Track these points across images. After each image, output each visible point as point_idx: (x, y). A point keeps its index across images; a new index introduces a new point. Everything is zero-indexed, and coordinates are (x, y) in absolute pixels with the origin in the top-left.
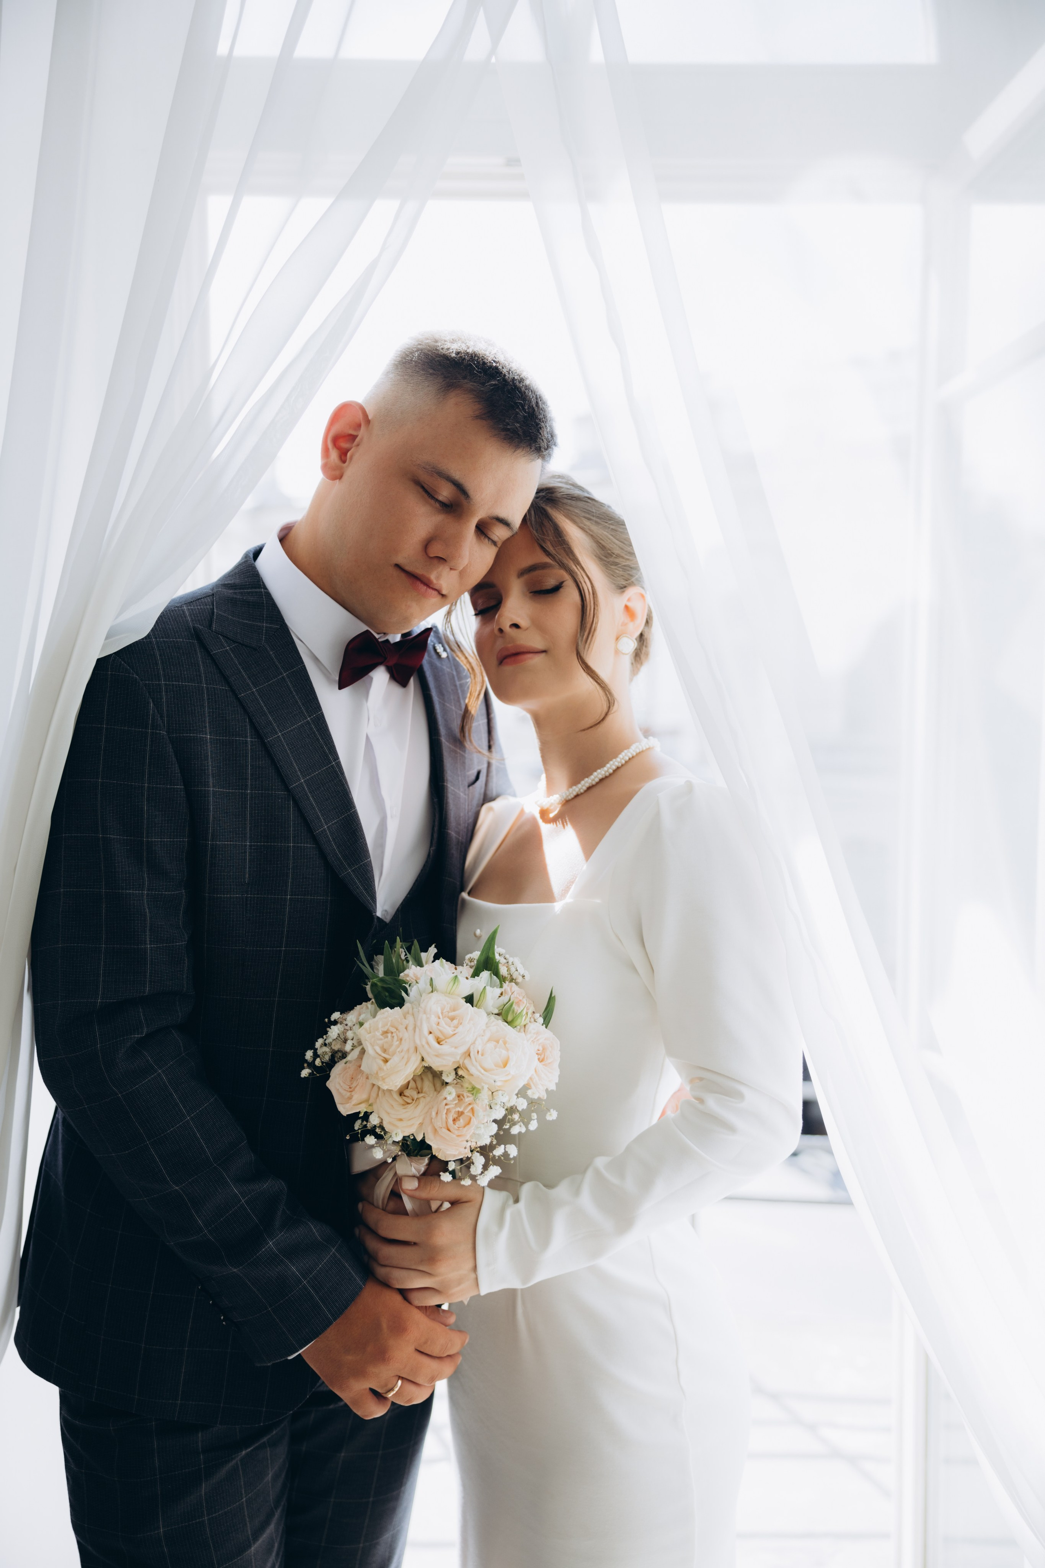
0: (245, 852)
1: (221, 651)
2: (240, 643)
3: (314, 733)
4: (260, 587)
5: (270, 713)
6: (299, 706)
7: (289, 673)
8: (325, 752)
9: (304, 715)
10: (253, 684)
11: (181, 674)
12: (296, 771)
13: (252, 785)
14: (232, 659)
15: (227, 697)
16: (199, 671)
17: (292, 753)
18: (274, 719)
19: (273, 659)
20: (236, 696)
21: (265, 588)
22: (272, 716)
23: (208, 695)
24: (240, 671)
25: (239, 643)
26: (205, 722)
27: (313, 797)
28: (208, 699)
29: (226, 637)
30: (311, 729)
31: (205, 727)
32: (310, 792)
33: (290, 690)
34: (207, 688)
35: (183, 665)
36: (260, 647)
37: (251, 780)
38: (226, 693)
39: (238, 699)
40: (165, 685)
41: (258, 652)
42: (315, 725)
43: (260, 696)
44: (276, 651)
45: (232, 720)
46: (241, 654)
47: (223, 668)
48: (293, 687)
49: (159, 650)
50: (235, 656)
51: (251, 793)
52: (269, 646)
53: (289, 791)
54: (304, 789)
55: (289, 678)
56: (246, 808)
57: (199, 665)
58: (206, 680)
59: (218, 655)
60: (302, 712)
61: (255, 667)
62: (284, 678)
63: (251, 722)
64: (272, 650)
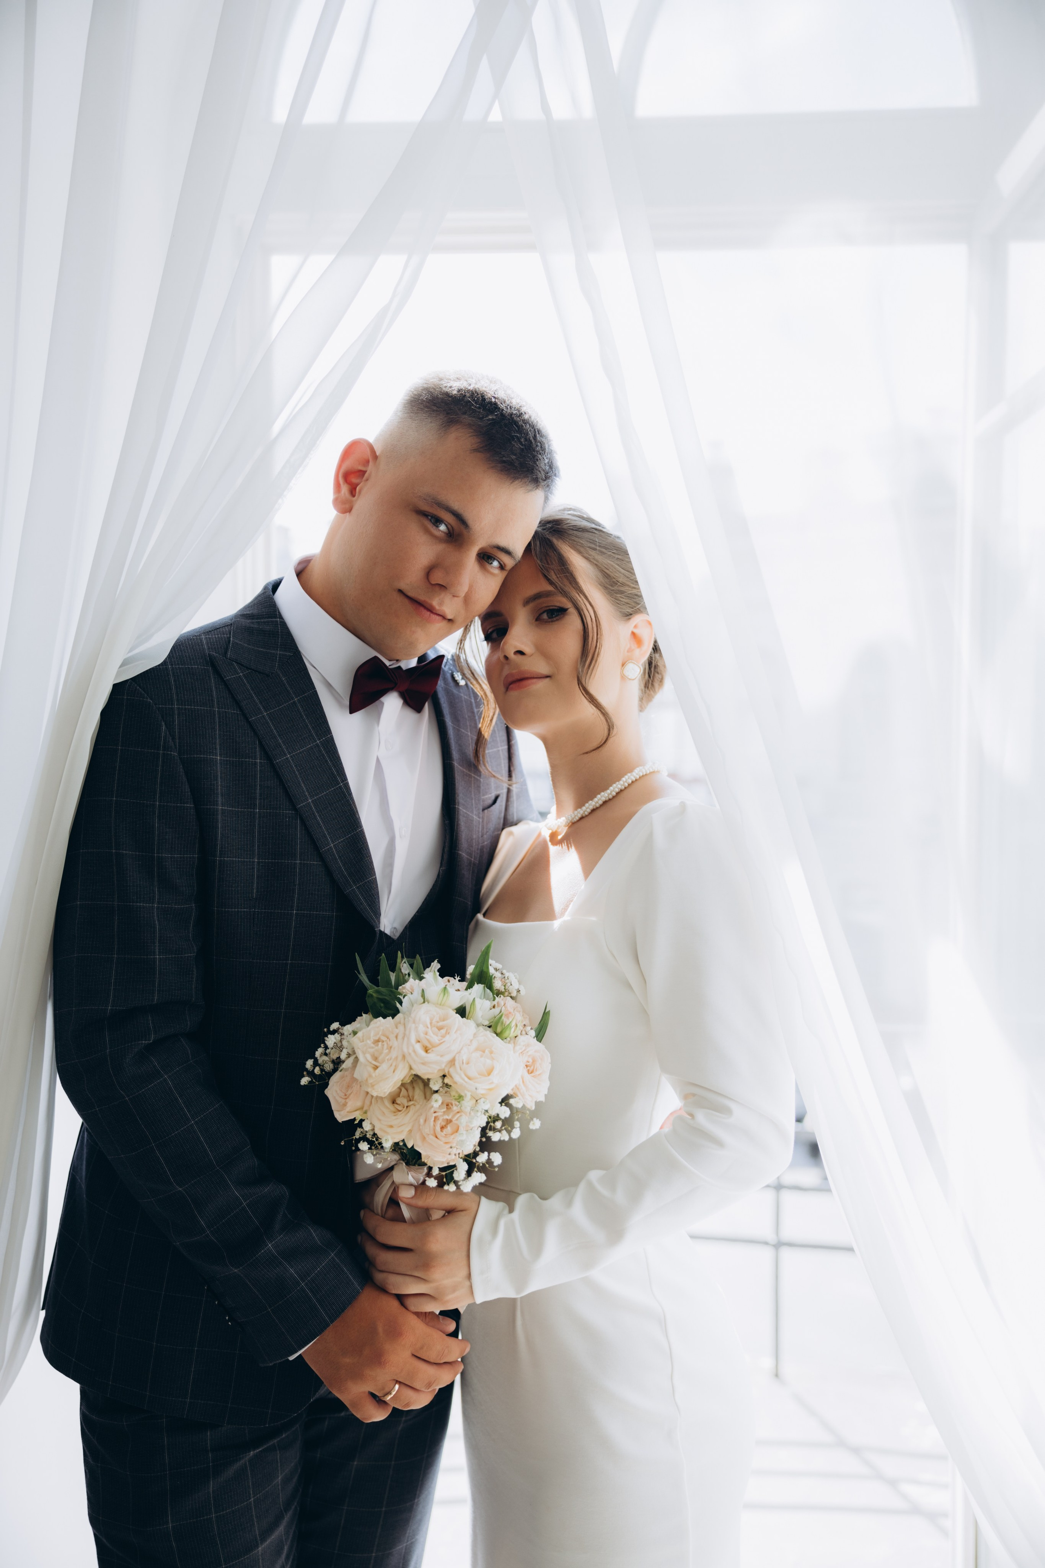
0: (253, 868)
1: (234, 677)
2: (254, 670)
3: (323, 755)
4: (276, 617)
5: (280, 736)
6: (309, 730)
7: (300, 698)
8: (333, 774)
9: (314, 738)
10: (264, 707)
11: (194, 699)
12: (304, 792)
13: (260, 804)
14: (245, 684)
15: (238, 720)
16: (212, 696)
17: (300, 774)
18: (283, 742)
19: (284, 685)
20: (247, 720)
21: (281, 617)
22: (281, 738)
23: (219, 718)
24: (252, 696)
25: (252, 670)
26: (215, 744)
27: (320, 816)
28: (220, 722)
29: (239, 664)
30: (321, 751)
31: (216, 749)
32: (318, 812)
33: (300, 714)
34: (219, 712)
35: (196, 690)
36: (273, 673)
37: (260, 799)
38: (238, 716)
39: (249, 723)
40: (178, 708)
41: (271, 678)
42: (324, 748)
43: (271, 720)
44: (289, 678)
45: (242, 743)
46: (253, 680)
47: (235, 693)
48: (304, 711)
49: (174, 675)
50: (248, 682)
51: (260, 812)
52: (282, 673)
53: (296, 810)
54: (311, 808)
55: (300, 702)
56: (254, 826)
57: (212, 691)
58: (218, 704)
59: (231, 680)
60: (312, 735)
61: (267, 693)
62: (294, 702)
63: (261, 744)
64: (284, 676)
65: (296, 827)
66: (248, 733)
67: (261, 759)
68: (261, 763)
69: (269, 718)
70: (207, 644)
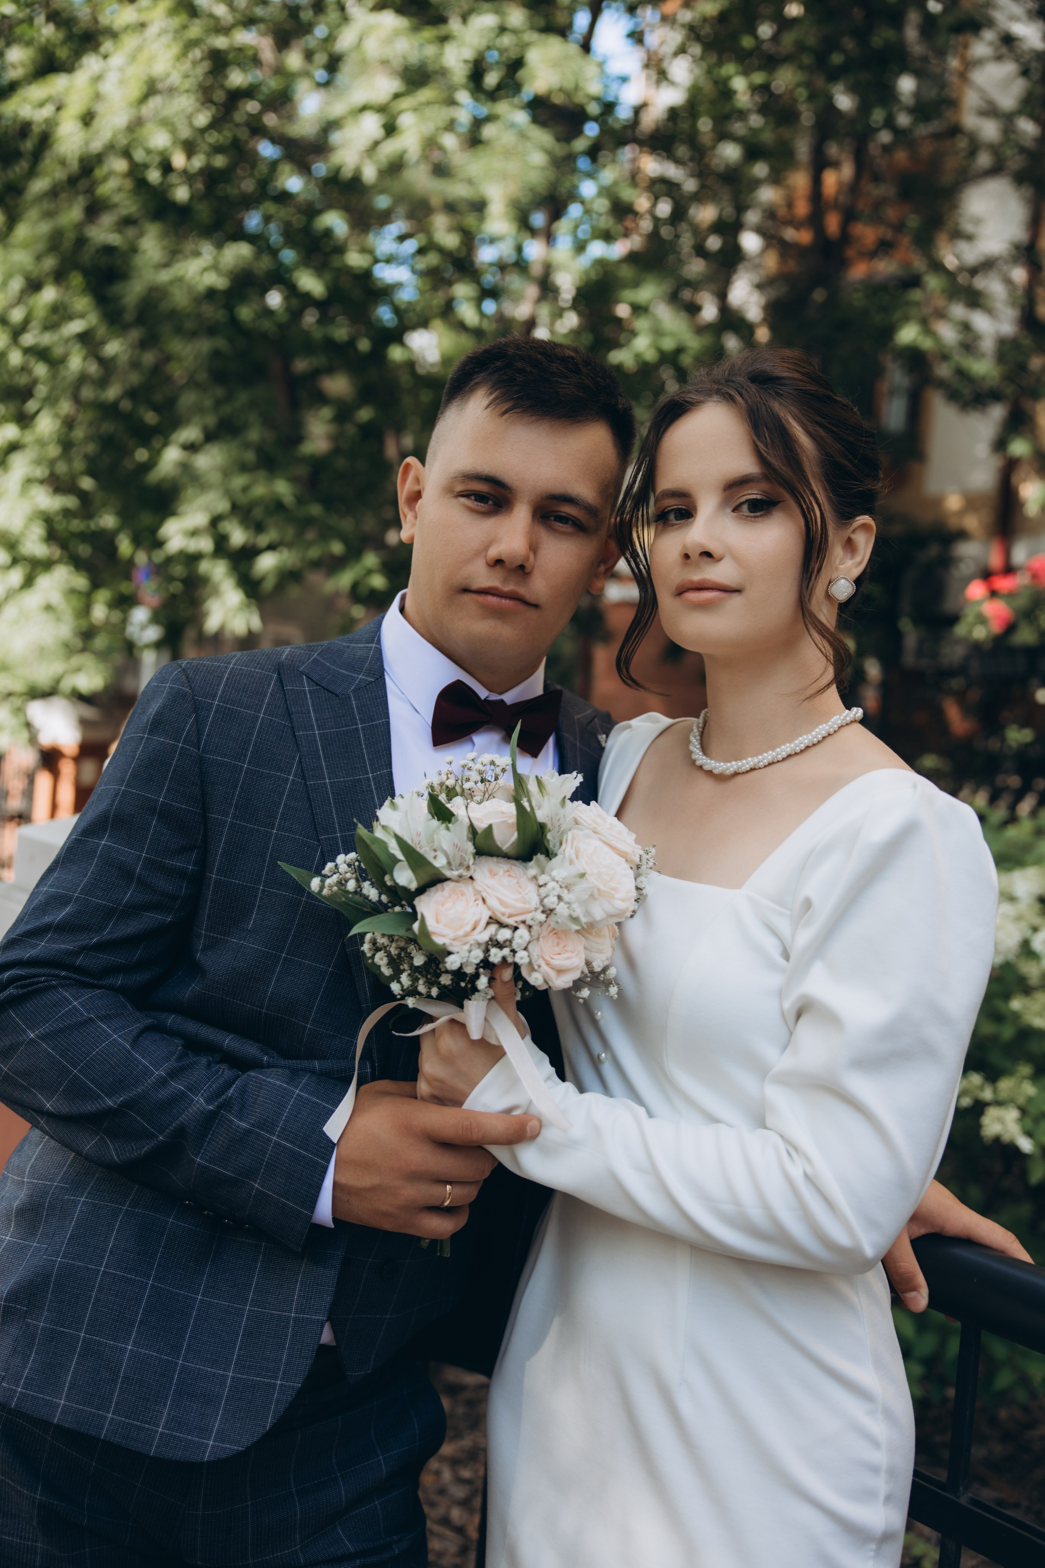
1: (297, 689)
2: (323, 687)
3: (372, 791)
4: (372, 643)
5: (325, 758)
6: (364, 760)
9: (367, 771)
11: (240, 700)
12: (333, 823)
13: (279, 825)
14: (307, 699)
19: (352, 709)
20: (294, 733)
21: (379, 642)
22: (326, 762)
24: (309, 712)
26: (247, 750)
28: (260, 727)
29: (310, 678)
30: (370, 786)
31: (246, 755)
33: (360, 742)
35: (247, 691)
36: (344, 694)
37: (281, 819)
38: (284, 728)
39: (294, 735)
40: (218, 705)
41: (339, 699)
42: (374, 783)
43: (321, 740)
44: (360, 703)
45: (279, 755)
46: (319, 697)
47: (290, 704)
48: (365, 740)
49: (230, 674)
50: (311, 698)
51: (277, 834)
52: (355, 697)
53: (319, 841)
54: (337, 843)
55: (364, 730)
56: (268, 849)
57: (265, 696)
58: (266, 710)
59: (291, 691)
60: (365, 766)
61: (329, 712)
62: (357, 729)
63: (300, 762)
64: (355, 700)
65: (314, 859)
66: (289, 747)
67: (295, 776)
68: (293, 780)
69: (320, 737)
70: (287, 656)
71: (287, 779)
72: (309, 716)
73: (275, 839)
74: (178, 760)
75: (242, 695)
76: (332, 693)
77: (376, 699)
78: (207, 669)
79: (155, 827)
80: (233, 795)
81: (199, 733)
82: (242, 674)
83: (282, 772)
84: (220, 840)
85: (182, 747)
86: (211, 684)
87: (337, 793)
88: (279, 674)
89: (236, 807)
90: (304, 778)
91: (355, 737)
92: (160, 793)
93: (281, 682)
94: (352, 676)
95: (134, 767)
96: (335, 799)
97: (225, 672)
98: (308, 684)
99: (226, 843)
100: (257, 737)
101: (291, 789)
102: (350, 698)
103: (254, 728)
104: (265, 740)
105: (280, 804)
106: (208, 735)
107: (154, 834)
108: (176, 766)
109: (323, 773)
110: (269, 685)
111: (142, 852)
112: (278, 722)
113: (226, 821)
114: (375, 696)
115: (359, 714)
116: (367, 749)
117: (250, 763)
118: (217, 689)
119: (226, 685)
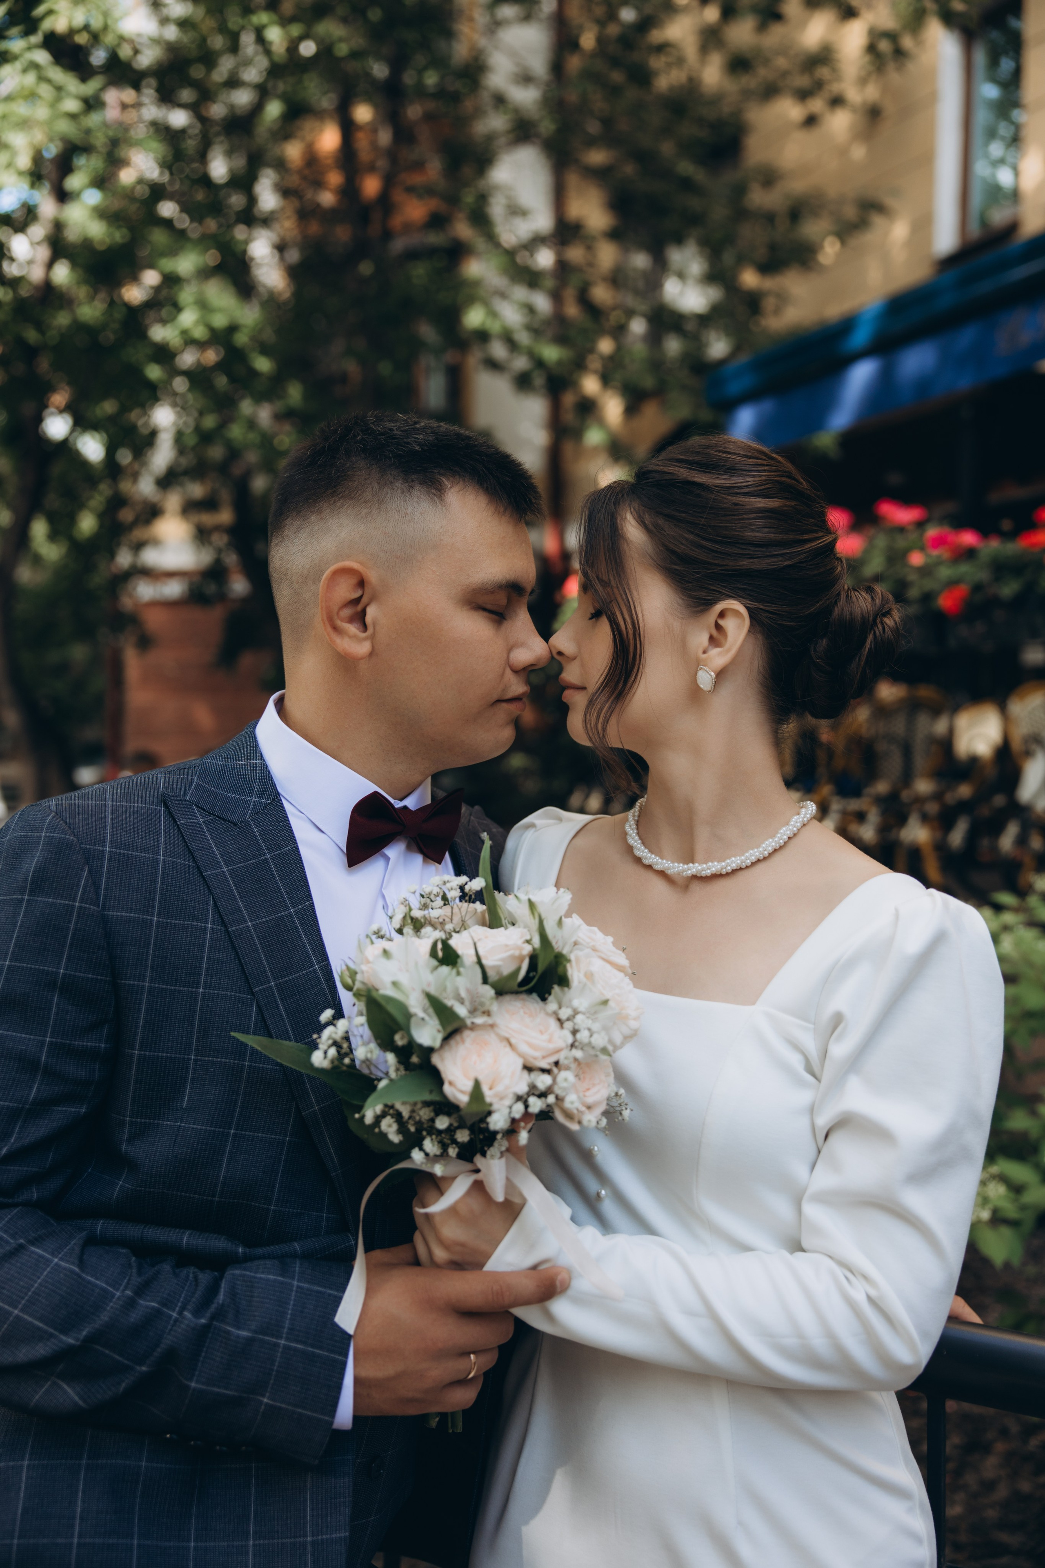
0: (187, 1068)
1: (191, 823)
2: (218, 817)
3: (296, 928)
4: (255, 759)
5: (241, 897)
6: (282, 894)
7: (275, 855)
8: (307, 953)
9: (287, 906)
11: (133, 842)
12: (265, 971)
13: (205, 982)
14: (204, 832)
15: (189, 873)
17: (263, 948)
18: (245, 906)
19: (256, 837)
20: (201, 873)
21: (261, 760)
22: (242, 902)
24: (211, 847)
25: (216, 816)
26: (154, 900)
27: (284, 1006)
28: (163, 872)
29: (200, 808)
30: (294, 923)
31: (153, 907)
32: (281, 1000)
33: (273, 874)
34: (164, 861)
35: (138, 832)
36: (243, 822)
37: (206, 975)
38: (189, 868)
39: (203, 877)
40: (110, 852)
41: (239, 828)
42: (298, 918)
43: (232, 878)
44: (262, 829)
45: (191, 901)
46: (216, 828)
47: (189, 841)
48: (277, 871)
49: (112, 813)
50: (208, 830)
51: (204, 993)
52: (255, 823)
53: (253, 994)
54: (273, 993)
55: (274, 860)
56: (195, 1011)
57: (159, 835)
58: (165, 852)
59: (186, 825)
60: (284, 901)
61: (232, 844)
62: (266, 859)
63: (215, 905)
64: (257, 827)
65: (251, 1016)
66: (200, 890)
67: (213, 924)
68: (212, 929)
69: (231, 874)
70: (165, 783)
71: (206, 929)
72: (212, 851)
73: (203, 999)
74: (76, 923)
75: (134, 837)
76: (229, 821)
77: (279, 823)
78: (83, 810)
79: (57, 1004)
80: (147, 955)
81: (97, 887)
82: (126, 811)
83: (198, 920)
84: (140, 1010)
85: (80, 907)
86: (96, 827)
87: (262, 936)
88: (166, 806)
89: (152, 968)
90: (223, 923)
91: (266, 870)
92: (59, 964)
93: (172, 816)
94: (243, 800)
95: (18, 937)
96: (261, 943)
97: (105, 811)
98: (201, 814)
99: (147, 1011)
100: (163, 883)
101: (211, 939)
102: (250, 825)
103: (157, 873)
104: (171, 886)
105: (202, 958)
106: (106, 889)
107: (57, 1014)
108: (75, 929)
109: (243, 916)
110: (159, 821)
111: (45, 1036)
112: (181, 863)
113: (143, 987)
114: (276, 819)
115: (264, 842)
116: (281, 881)
117: (159, 915)
118: (104, 833)
119: (113, 827)
